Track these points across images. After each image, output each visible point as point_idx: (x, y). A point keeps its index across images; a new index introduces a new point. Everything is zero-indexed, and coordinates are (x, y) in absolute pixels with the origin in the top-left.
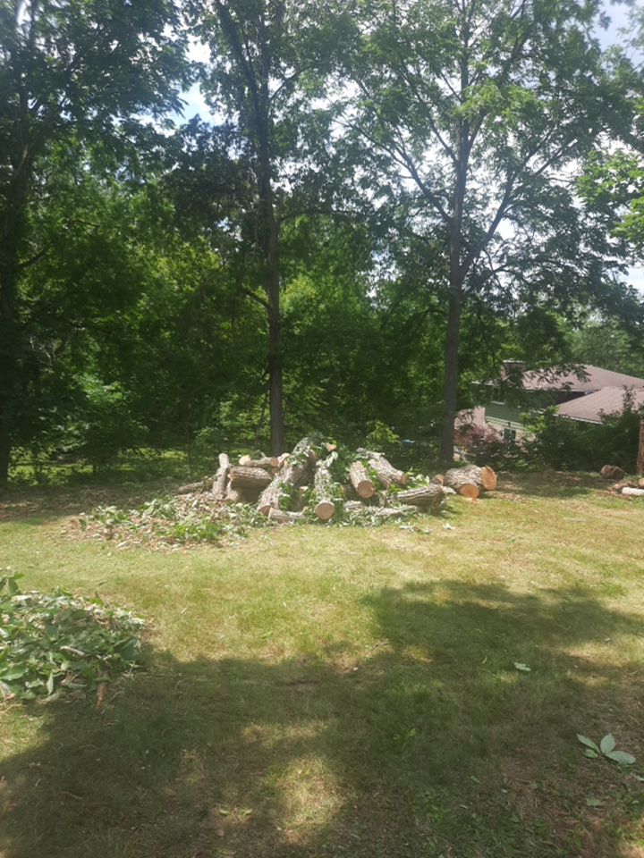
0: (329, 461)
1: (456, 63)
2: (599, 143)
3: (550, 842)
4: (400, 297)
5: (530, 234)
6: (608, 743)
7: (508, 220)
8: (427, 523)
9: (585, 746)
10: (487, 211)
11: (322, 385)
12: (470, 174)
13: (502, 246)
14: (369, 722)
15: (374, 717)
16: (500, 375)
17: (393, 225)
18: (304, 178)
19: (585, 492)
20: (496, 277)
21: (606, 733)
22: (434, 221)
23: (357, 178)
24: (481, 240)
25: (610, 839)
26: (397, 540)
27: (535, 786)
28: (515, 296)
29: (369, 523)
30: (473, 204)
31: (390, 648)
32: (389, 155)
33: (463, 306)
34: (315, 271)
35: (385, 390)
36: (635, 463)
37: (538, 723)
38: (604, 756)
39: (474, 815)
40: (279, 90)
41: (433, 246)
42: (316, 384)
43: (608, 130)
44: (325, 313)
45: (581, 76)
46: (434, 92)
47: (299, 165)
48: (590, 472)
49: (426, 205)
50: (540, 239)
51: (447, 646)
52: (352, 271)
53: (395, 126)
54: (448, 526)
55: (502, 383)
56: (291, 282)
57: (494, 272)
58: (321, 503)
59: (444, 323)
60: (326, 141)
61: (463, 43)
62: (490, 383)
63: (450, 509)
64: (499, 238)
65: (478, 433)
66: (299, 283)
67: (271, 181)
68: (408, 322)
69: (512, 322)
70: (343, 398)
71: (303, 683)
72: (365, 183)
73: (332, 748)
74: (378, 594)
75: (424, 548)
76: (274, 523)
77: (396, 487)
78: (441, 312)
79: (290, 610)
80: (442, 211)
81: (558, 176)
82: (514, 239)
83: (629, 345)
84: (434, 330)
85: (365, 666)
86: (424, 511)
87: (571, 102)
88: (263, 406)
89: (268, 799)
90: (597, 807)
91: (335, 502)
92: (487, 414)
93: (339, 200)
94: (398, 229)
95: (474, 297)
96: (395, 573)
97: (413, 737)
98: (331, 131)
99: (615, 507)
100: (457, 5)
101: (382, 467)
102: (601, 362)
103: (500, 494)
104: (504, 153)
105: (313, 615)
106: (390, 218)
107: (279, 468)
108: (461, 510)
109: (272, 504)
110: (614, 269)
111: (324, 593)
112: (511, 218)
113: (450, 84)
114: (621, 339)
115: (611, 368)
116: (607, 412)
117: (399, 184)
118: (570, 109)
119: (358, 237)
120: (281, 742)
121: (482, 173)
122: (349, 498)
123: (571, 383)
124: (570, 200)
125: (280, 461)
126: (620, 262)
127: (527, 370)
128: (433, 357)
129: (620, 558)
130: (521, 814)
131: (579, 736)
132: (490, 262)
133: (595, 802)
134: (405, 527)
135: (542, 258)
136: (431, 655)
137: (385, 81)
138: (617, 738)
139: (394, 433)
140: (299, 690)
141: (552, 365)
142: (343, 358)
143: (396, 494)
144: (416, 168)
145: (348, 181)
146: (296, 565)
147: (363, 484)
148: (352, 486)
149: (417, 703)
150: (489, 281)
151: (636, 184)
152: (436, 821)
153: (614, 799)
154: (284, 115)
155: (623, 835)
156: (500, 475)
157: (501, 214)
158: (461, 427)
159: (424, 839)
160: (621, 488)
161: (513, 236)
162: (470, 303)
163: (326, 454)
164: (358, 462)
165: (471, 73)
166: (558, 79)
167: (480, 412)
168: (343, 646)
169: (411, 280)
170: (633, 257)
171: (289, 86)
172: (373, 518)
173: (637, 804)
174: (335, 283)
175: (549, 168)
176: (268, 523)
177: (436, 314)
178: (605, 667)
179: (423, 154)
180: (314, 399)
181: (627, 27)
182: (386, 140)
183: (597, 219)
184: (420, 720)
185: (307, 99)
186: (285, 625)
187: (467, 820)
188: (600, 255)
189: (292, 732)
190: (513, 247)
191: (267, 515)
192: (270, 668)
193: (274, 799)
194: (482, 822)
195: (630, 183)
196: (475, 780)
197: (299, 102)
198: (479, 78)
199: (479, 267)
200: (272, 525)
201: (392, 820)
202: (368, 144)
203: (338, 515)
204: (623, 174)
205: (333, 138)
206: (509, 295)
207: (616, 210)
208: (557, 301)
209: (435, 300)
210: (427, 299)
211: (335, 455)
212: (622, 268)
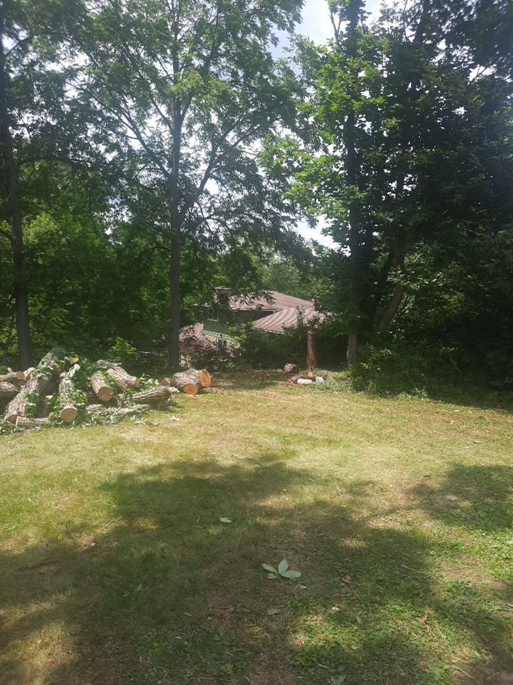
0: (72, 373)
1: (168, 51)
2: (274, 128)
3: (241, 649)
4: (132, 236)
5: (230, 192)
6: (283, 565)
7: (213, 179)
8: (158, 418)
9: (268, 572)
10: (199, 171)
11: (67, 308)
12: (184, 141)
13: (210, 199)
14: (103, 586)
15: (108, 582)
16: (213, 299)
17: (122, 176)
18: (41, 129)
19: (274, 384)
20: (207, 223)
21: (281, 559)
22: (158, 176)
23: (90, 133)
24: (194, 194)
25: (282, 635)
26: (132, 433)
27: (232, 609)
28: (222, 238)
29: (108, 421)
30: (186, 166)
31: (123, 523)
32: (117, 118)
33: (183, 244)
34: (56, 209)
35: (123, 312)
36: (305, 361)
37: (235, 561)
38: (280, 575)
39: (186, 643)
40: (13, 49)
41: (157, 196)
42: (61, 307)
43: (281, 120)
44: (66, 246)
45: (261, 77)
46: (152, 72)
47: (36, 117)
48: (276, 368)
49: (150, 162)
50: (238, 196)
51: (169, 513)
52: (90, 211)
53: (121, 94)
54: (173, 418)
55: (215, 305)
56: (35, 219)
57: (204, 219)
58: (65, 408)
59: (168, 257)
60: (61, 100)
61: (173, 36)
62: (206, 305)
63: (175, 405)
64: (207, 193)
65: (198, 344)
66: (42, 219)
67: (10, 128)
68: (139, 256)
69: (220, 259)
70: (86, 318)
71: (45, 565)
72: (97, 138)
73: (69, 614)
74: (114, 480)
75: (154, 438)
76: (21, 429)
77: (131, 390)
78: (166, 249)
79: (34, 504)
80: (162, 169)
81: (247, 150)
82: (218, 195)
83: (300, 278)
84: (160, 263)
85: (101, 541)
86: (155, 408)
87: (254, 95)
88: (11, 327)
89: (8, 673)
90: (275, 614)
91: (78, 407)
92: (205, 329)
93: (74, 151)
94: (127, 180)
95: (191, 238)
96: (129, 461)
97: (139, 592)
98: (66, 91)
99: (293, 394)
100: (167, 5)
101: (120, 375)
102: (281, 289)
103: (214, 390)
104: (209, 128)
105: (56, 504)
106: (120, 170)
107: (24, 382)
108: (184, 405)
109: (19, 414)
110: (288, 222)
111: (67, 485)
112: (216, 179)
113: (165, 68)
114: (294, 273)
115: (289, 294)
116: (288, 326)
117: (126, 143)
118: (255, 101)
119: (93, 184)
120: (23, 620)
121: (193, 141)
122: (91, 403)
123: (262, 305)
124: (257, 170)
125: (26, 375)
126: (292, 217)
127: (232, 295)
128: (160, 284)
129: (295, 431)
130: (221, 634)
131: (264, 565)
132: (202, 212)
133: (272, 611)
134: (139, 422)
135: (239, 211)
136: (156, 522)
137: (112, 56)
138: (289, 561)
139: (132, 346)
140: (42, 571)
141: (249, 291)
142: (85, 285)
143: (131, 396)
144: (140, 131)
145: (82, 136)
146: (40, 464)
147: (103, 389)
148: (93, 392)
149: (144, 563)
150: (202, 226)
151: (299, 162)
152: (156, 655)
153: (286, 606)
154: (20, 71)
155: (291, 629)
156: (214, 376)
157: (208, 175)
158: (185, 340)
159: (146, 671)
160: (297, 380)
161: (218, 192)
162: (189, 242)
163: (69, 366)
164: (99, 371)
165: (180, 61)
166: (245, 77)
167: (199, 327)
168: (83, 527)
169: (140, 222)
170: (300, 214)
171: (23, 47)
172: (112, 418)
173: (300, 606)
174: (74, 220)
175: (241, 143)
176: (15, 430)
177: (162, 250)
178: (283, 510)
179: (145, 120)
180: (60, 320)
181: (289, 47)
182: (115, 105)
183: (276, 185)
184: (146, 577)
185: (41, 61)
186: (30, 517)
187: (181, 648)
188: (279, 212)
189: (33, 608)
190: (217, 201)
191: (15, 423)
192: (15, 557)
193: (14, 672)
194: (191, 647)
195: (295, 160)
196: (188, 614)
197: (33, 63)
198: (186, 67)
199: (193, 214)
200: (20, 431)
201: (120, 662)
202: (99, 107)
203: (81, 417)
204: (290, 154)
205: (68, 97)
206: (217, 237)
207: (287, 179)
208: (250, 243)
209: (160, 239)
210: (154, 238)
211: (77, 367)
212: (293, 221)
